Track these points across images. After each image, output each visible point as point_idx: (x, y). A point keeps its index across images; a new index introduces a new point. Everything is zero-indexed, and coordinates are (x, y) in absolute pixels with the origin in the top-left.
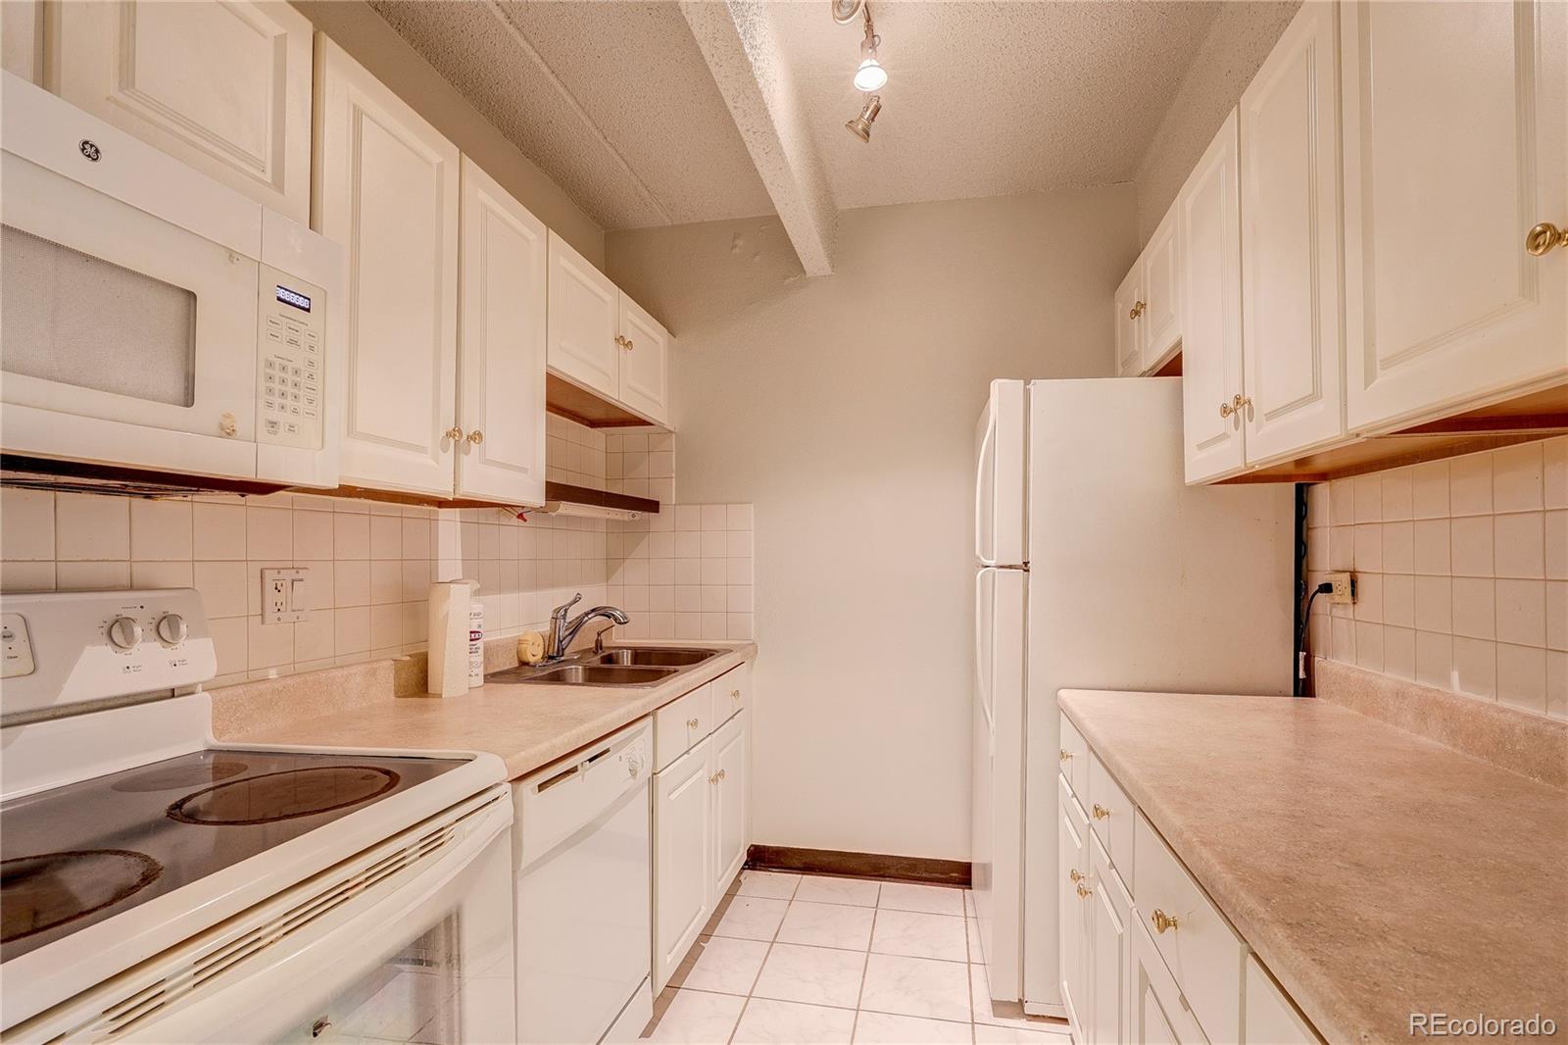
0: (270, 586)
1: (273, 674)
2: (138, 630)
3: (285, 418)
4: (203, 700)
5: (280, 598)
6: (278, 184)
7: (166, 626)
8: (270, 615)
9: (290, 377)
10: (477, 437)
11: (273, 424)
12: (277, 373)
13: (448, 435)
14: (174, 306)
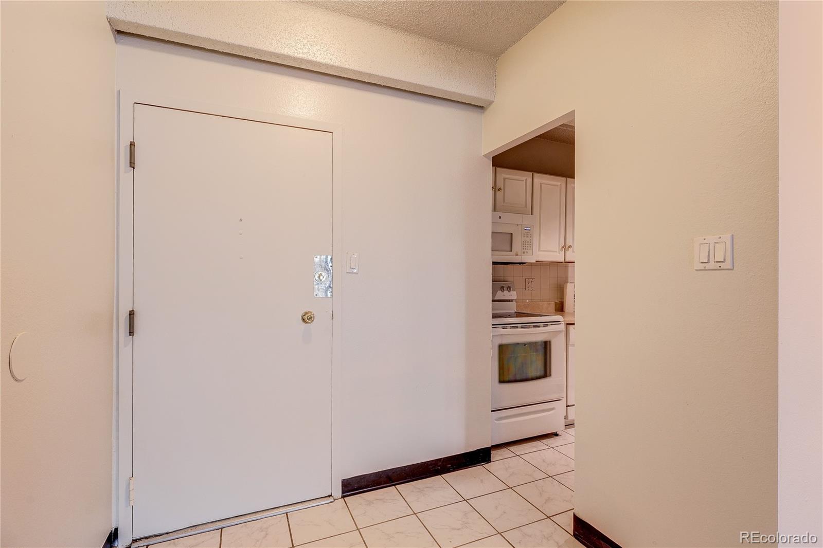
0: (527, 282)
1: (527, 301)
2: (505, 289)
3: (525, 251)
4: (514, 302)
5: (529, 285)
6: (526, 206)
7: (509, 289)
8: (527, 289)
9: (527, 243)
10: (570, 247)
11: (524, 252)
12: (524, 243)
13: (563, 247)
14: (510, 235)
